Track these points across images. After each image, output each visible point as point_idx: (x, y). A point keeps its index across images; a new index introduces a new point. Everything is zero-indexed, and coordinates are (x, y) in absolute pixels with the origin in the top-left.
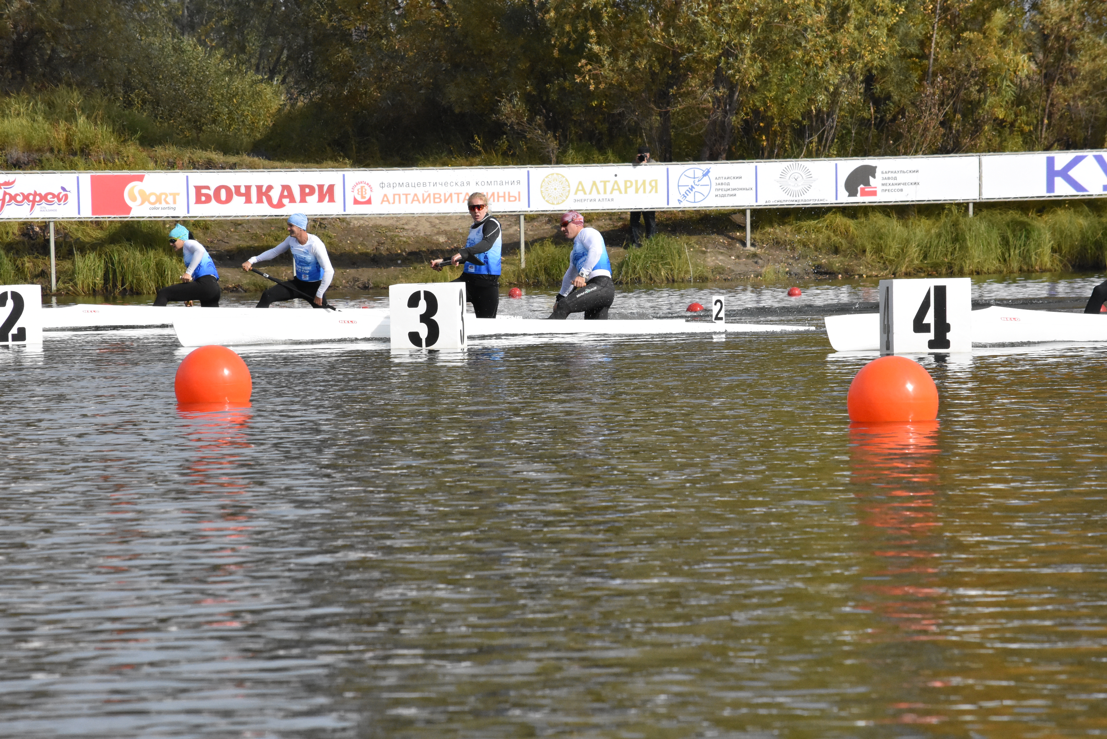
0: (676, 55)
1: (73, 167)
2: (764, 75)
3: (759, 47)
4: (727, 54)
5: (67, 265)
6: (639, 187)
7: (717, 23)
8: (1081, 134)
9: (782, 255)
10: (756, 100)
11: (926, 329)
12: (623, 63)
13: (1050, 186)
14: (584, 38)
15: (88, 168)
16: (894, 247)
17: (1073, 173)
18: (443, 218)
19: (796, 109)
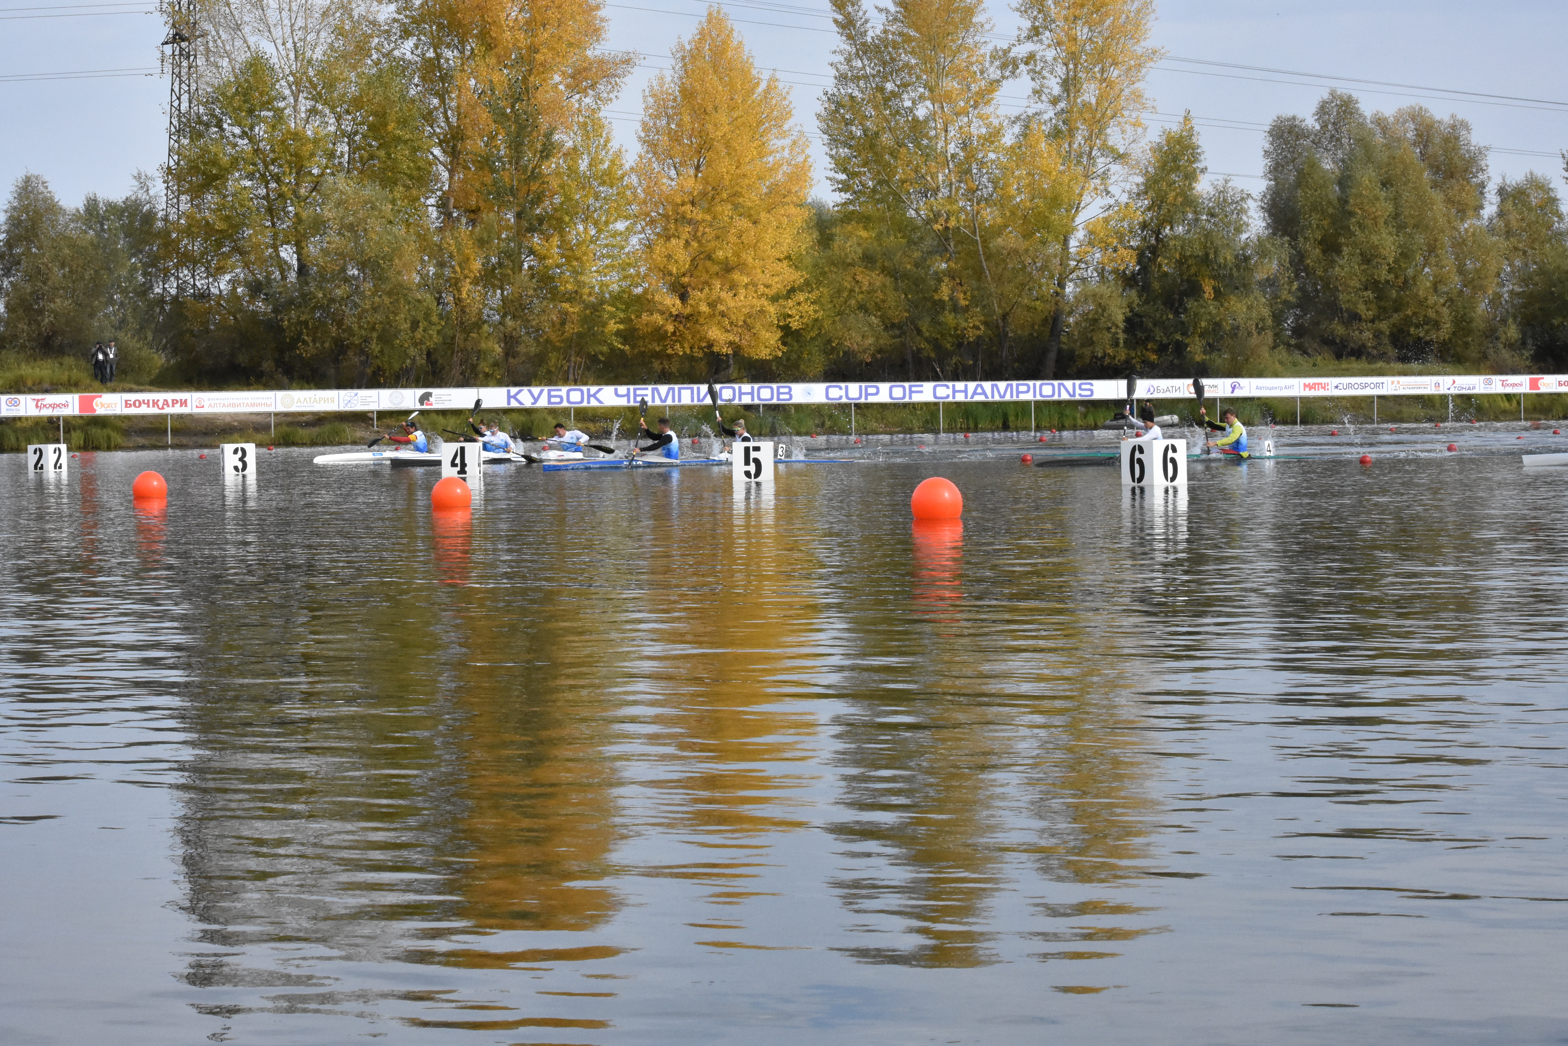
0: (342, 341)
1: (71, 392)
2: (381, 351)
3: (380, 338)
5: (68, 436)
6: (326, 400)
7: (360, 327)
8: (521, 380)
10: (378, 362)
11: (456, 465)
12: (318, 345)
13: (509, 403)
14: (300, 333)
15: (77, 392)
16: (441, 429)
17: (519, 397)
18: (236, 414)
19: (396, 366)
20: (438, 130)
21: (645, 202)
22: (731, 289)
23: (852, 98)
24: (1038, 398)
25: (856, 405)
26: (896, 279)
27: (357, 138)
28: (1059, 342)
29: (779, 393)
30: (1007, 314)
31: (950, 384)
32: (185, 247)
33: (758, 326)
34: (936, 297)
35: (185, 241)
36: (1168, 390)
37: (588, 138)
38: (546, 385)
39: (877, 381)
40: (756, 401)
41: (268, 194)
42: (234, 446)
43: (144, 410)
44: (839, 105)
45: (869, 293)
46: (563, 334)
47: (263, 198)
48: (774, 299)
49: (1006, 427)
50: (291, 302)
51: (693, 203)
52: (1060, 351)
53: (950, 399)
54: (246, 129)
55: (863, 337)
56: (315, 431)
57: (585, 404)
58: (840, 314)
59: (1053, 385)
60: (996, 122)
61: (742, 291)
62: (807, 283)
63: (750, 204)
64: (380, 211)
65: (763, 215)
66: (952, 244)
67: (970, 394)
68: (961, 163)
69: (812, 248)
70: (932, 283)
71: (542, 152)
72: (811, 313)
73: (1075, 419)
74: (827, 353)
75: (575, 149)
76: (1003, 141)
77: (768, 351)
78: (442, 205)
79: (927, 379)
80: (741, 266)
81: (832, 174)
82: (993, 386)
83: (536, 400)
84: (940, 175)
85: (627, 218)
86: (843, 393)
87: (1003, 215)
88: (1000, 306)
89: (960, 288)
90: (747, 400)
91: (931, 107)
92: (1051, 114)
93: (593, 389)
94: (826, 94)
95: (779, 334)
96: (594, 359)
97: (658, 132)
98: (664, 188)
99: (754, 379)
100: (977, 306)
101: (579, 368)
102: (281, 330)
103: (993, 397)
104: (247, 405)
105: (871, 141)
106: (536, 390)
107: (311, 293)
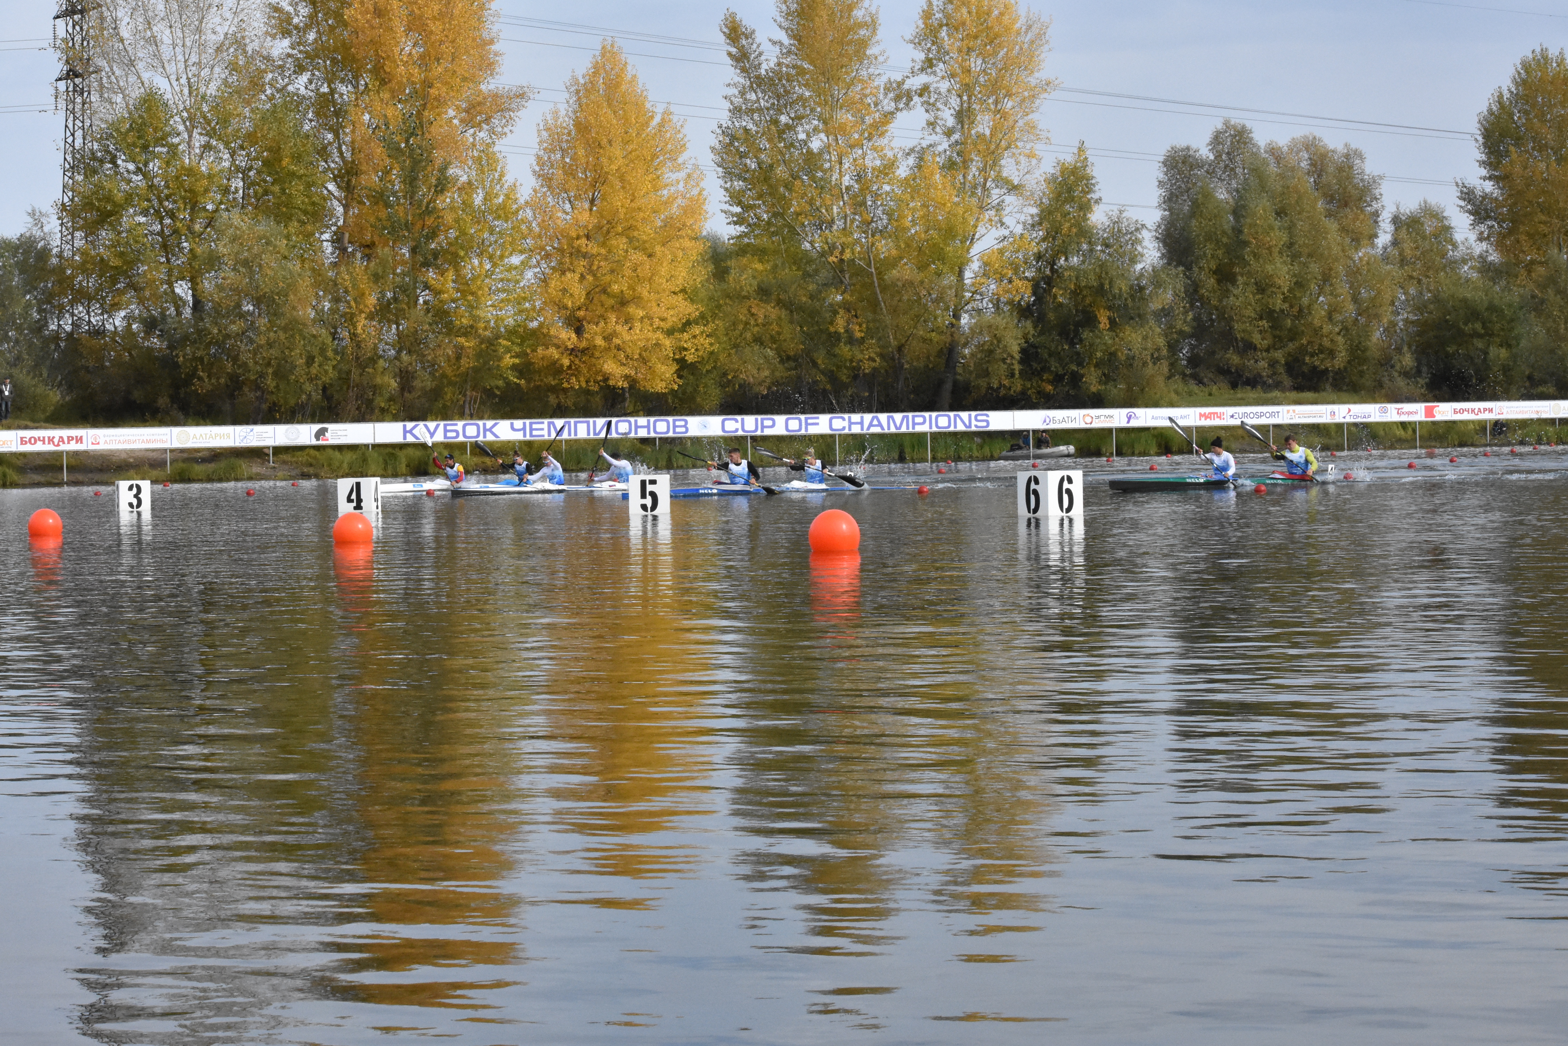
0: (238, 377)
2: (277, 387)
3: (276, 374)
4: (260, 377)
6: (222, 436)
7: (256, 363)
8: (417, 414)
9: (286, 467)
10: (274, 398)
11: (352, 501)
12: (213, 381)
13: (405, 438)
14: (196, 369)
16: (337, 464)
17: (415, 432)
18: (132, 451)
19: (292, 402)
20: (332, 165)
21: (540, 236)
22: (626, 322)
23: (746, 130)
24: (934, 429)
25: (752, 437)
26: (791, 312)
27: (251, 173)
28: (955, 374)
29: (675, 427)
30: (903, 345)
31: (846, 416)
32: (80, 283)
33: (654, 359)
34: (832, 329)
35: (80, 278)
36: (1064, 420)
37: (483, 172)
38: (443, 419)
39: (772, 413)
40: (652, 435)
41: (162, 230)
42: (130, 483)
43: (39, 447)
44: (733, 138)
45: (764, 325)
46: (459, 368)
47: (158, 234)
48: (670, 332)
49: (902, 459)
50: (186, 338)
51: (588, 237)
52: (955, 383)
53: (846, 431)
54: (141, 165)
55: (759, 369)
56: (211, 466)
57: (481, 438)
58: (736, 346)
59: (949, 417)
60: (890, 154)
61: (638, 325)
62: (702, 316)
63: (645, 238)
64: (275, 247)
65: (658, 248)
66: (847, 276)
67: (866, 425)
68: (855, 196)
69: (707, 280)
70: (828, 315)
71: (436, 186)
72: (707, 346)
73: (971, 450)
74: (723, 386)
75: (470, 183)
76: (897, 174)
77: (664, 384)
78: (337, 240)
79: (823, 412)
80: (637, 300)
81: (726, 207)
82: (889, 417)
83: (432, 435)
84: (835, 207)
85: (521, 252)
86: (739, 425)
87: (898, 247)
88: (895, 338)
89: (855, 320)
90: (643, 433)
91: (825, 139)
92: (945, 145)
93: (489, 423)
94: (720, 127)
95: (675, 367)
96: (489, 393)
97: (552, 166)
98: (559, 222)
99: (649, 413)
100: (872, 338)
101: (475, 402)
102: (176, 366)
103: (889, 428)
104: (143, 441)
105: (765, 174)
106: (432, 425)
107: (206, 329)
